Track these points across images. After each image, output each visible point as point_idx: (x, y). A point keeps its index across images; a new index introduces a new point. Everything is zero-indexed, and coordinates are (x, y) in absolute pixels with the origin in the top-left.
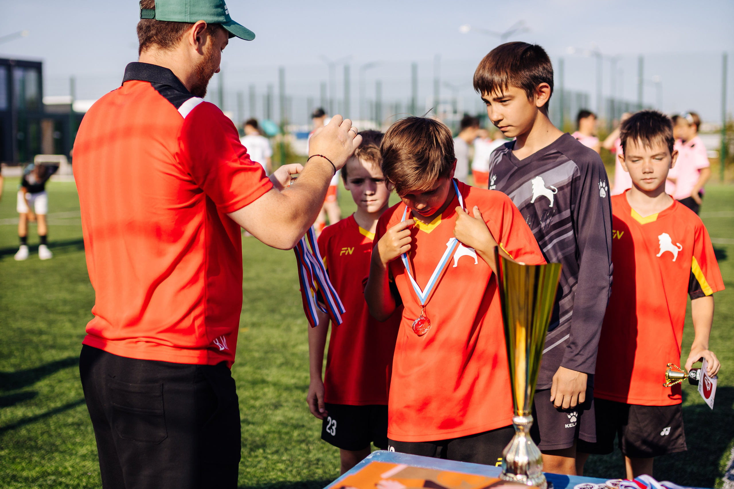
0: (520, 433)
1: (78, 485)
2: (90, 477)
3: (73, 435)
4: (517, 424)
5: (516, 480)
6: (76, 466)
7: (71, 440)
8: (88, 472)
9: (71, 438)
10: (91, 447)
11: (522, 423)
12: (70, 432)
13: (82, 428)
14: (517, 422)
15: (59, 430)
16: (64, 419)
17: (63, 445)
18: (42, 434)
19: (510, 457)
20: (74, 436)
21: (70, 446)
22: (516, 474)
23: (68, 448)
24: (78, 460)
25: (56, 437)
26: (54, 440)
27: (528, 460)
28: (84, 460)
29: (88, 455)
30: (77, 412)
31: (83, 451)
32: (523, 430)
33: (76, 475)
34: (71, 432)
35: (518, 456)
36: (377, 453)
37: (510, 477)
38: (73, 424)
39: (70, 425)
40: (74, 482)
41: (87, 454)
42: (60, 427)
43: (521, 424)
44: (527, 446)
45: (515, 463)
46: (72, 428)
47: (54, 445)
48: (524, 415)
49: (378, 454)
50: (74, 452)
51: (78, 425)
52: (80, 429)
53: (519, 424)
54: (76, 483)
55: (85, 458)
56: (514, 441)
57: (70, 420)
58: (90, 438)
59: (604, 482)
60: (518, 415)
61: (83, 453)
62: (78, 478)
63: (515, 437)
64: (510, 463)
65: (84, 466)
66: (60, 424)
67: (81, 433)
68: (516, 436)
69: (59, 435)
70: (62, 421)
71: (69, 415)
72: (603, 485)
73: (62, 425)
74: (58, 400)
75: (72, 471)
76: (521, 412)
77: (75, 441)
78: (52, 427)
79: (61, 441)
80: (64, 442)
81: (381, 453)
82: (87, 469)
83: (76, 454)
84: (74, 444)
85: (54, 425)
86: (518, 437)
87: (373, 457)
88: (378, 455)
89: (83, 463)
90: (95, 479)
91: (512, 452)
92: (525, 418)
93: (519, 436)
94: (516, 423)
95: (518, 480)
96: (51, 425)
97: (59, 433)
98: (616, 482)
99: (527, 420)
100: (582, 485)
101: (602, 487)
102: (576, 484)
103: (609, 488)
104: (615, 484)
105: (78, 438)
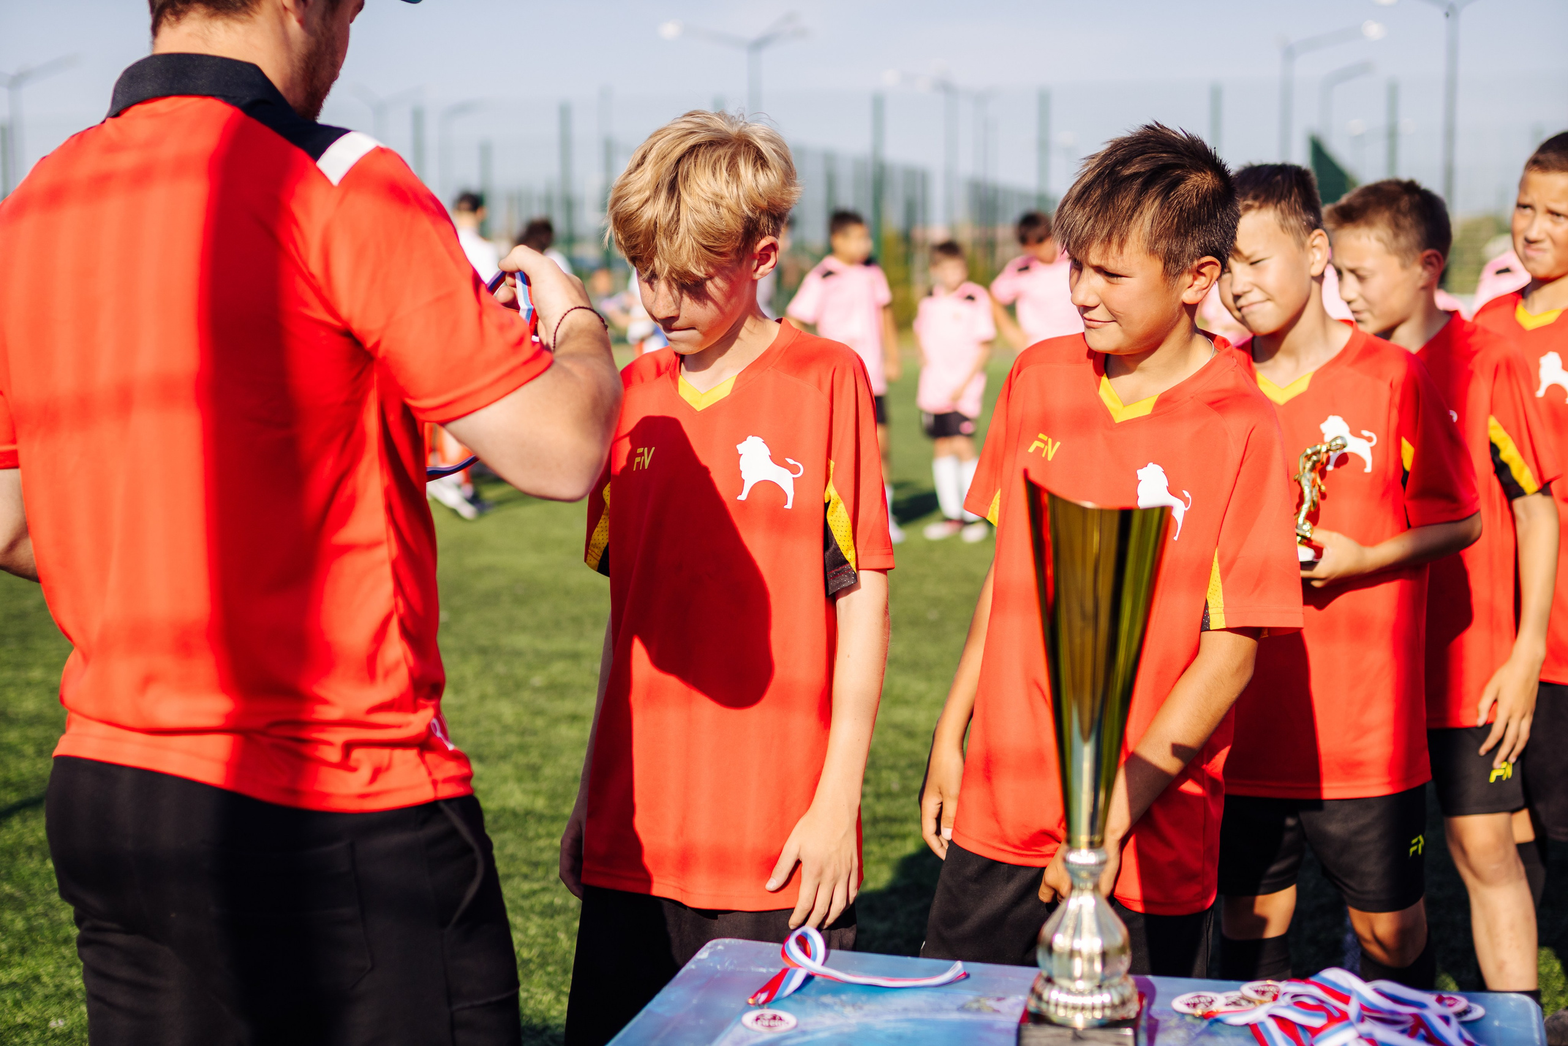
4: (1076, 867)
11: (1086, 865)
14: (1075, 864)
19: (1062, 941)
22: (1074, 978)
27: (1103, 945)
32: (1088, 881)
35: (1080, 938)
43: (1083, 867)
44: (1098, 915)
45: (1073, 952)
48: (1092, 845)
49: (720, 947)
53: (1080, 867)
56: (1068, 905)
59: (1238, 989)
60: (1075, 847)
64: (1062, 953)
72: (1234, 995)
76: (1083, 839)
81: (726, 946)
86: (1078, 897)
87: (710, 954)
88: (721, 949)
91: (1066, 928)
92: (1094, 852)
93: (1080, 894)
98: (1262, 986)
99: (1096, 856)
100: (1188, 997)
101: (1233, 999)
102: (1174, 995)
103: (1249, 1001)
104: (1261, 991)
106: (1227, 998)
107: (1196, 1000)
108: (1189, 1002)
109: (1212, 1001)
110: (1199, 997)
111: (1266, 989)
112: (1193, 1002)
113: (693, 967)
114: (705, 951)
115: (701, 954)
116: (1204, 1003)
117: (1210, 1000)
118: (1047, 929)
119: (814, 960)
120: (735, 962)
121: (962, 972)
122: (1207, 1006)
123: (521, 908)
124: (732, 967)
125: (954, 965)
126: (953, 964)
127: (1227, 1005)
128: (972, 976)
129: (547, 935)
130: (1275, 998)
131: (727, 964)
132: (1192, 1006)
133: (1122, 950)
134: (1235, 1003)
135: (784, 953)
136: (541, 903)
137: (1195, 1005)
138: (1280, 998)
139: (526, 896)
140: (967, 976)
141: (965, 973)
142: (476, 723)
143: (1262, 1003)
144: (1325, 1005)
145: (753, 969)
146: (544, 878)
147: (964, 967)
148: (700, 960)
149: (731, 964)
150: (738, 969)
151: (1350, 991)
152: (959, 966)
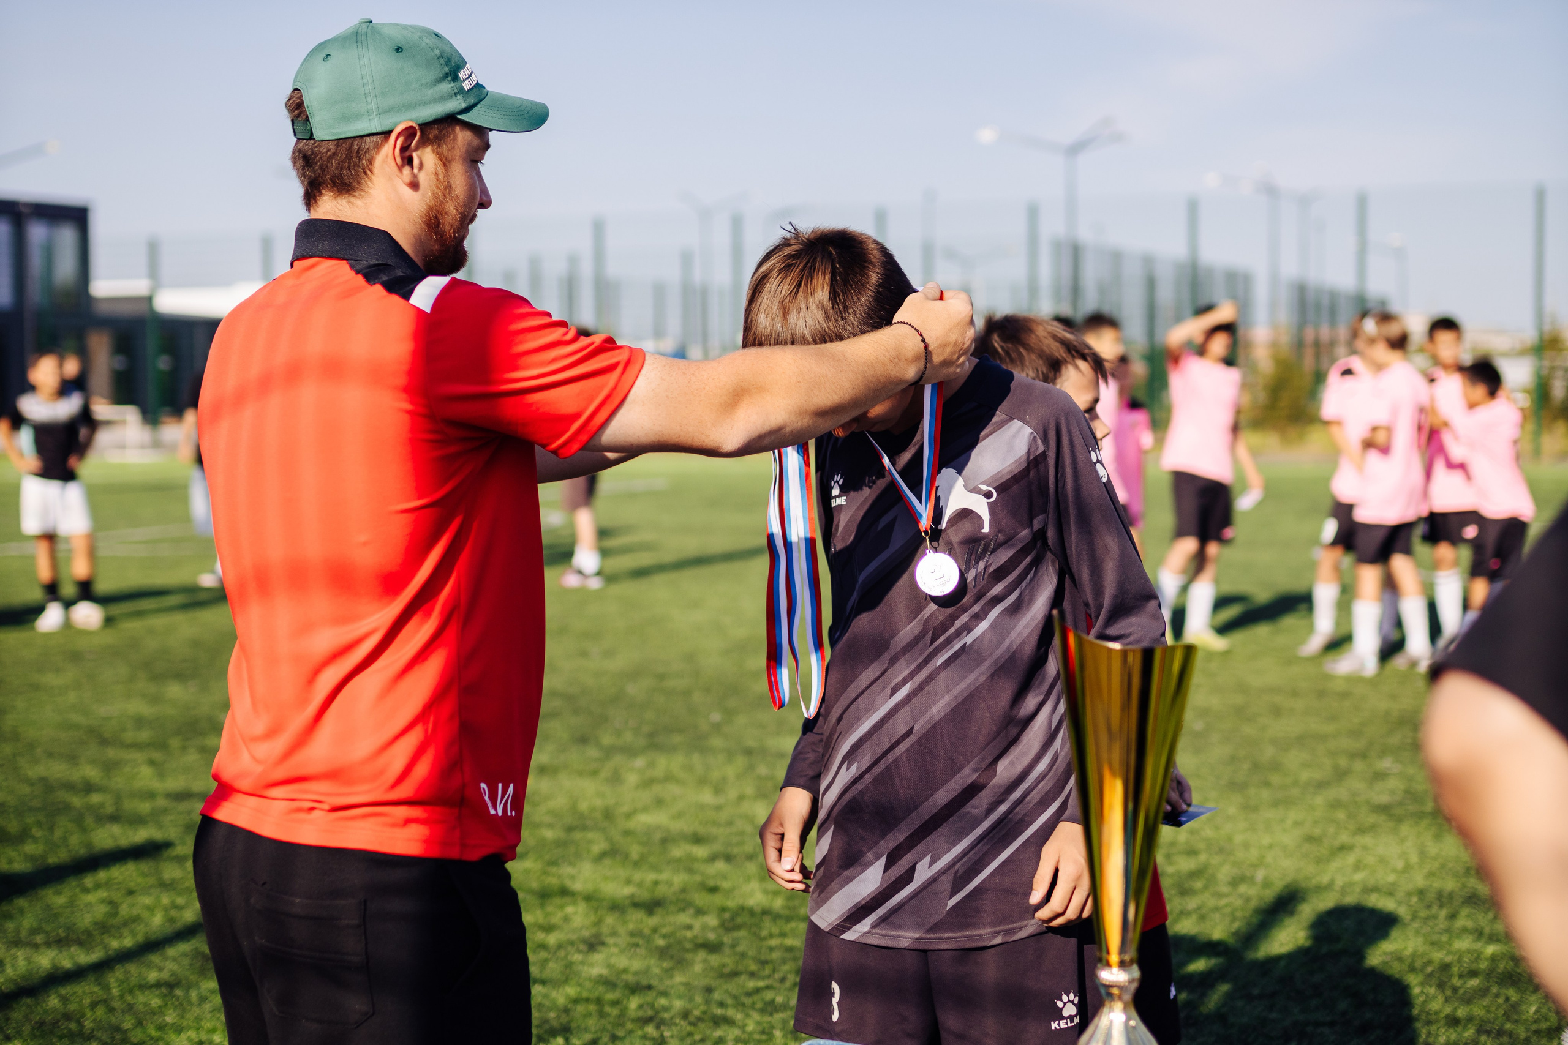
0: (1112, 1003)
3: (160, 1007)
4: (1107, 983)
7: (156, 1017)
9: (154, 1014)
10: (198, 1033)
11: (1117, 982)
12: (152, 1002)
13: (178, 992)
14: (1107, 980)
15: (129, 998)
16: (140, 973)
17: (137, 1030)
18: (93, 1005)
20: (161, 1011)
21: (153, 1033)
23: (149, 1036)
25: (123, 1012)
26: (119, 1019)
30: (166, 959)
32: (1120, 998)
34: (155, 1002)
38: (158, 985)
39: (152, 986)
42: (131, 991)
43: (1114, 984)
44: (1129, 1031)
46: (157, 992)
47: (118, 1029)
48: (1122, 964)
51: (169, 986)
52: (175, 996)
53: (1111, 984)
56: (1100, 1019)
57: (153, 976)
58: (196, 1015)
60: (1108, 965)
63: (1102, 1012)
66: (131, 985)
67: (177, 1003)
68: (1105, 1010)
69: (130, 1008)
70: (136, 977)
71: (150, 966)
73: (134, 986)
74: (126, 932)
76: (1114, 958)
77: (164, 1020)
78: (115, 992)
79: (133, 1021)
80: (139, 1023)
84: (161, 1028)
85: (119, 986)
86: (1109, 1013)
92: (1124, 970)
93: (1111, 1009)
94: (1104, 982)
96: (111, 986)
97: (129, 1004)
99: (1127, 975)
105: (170, 1014)
123: (743, 1005)
129: (763, 1032)
136: (763, 999)
139: (749, 994)
142: (730, 823)
146: (769, 977)
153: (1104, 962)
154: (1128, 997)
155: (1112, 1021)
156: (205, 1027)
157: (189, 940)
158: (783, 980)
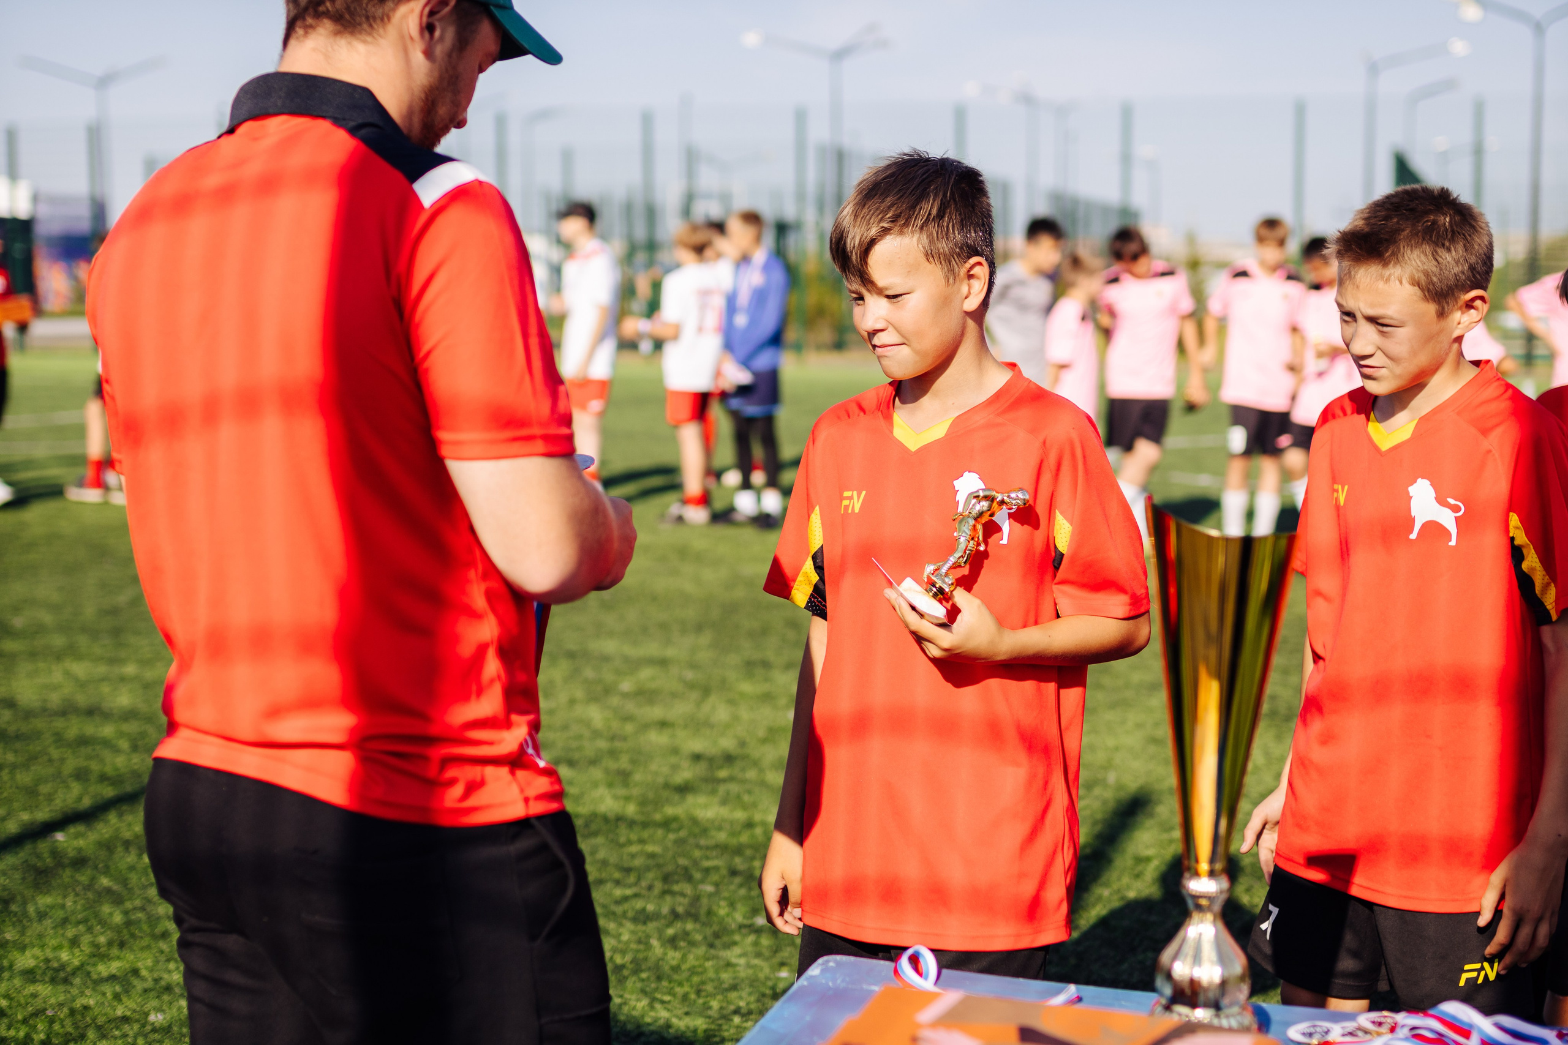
0: (1200, 914)
1: (28, 1036)
2: (52, 1021)
4: (1198, 894)
5: (1196, 1021)
6: (14, 995)
8: (46, 1009)
10: (42, 951)
11: (1208, 893)
13: (14, 907)
14: (1196, 891)
19: (1181, 970)
22: (1194, 1005)
24: (17, 982)
27: (1222, 973)
28: (34, 981)
29: (40, 968)
31: (26, 960)
32: (1209, 909)
33: (20, 1017)
35: (1200, 966)
36: (828, 961)
37: (1180, 1015)
40: (18, 1031)
41: (35, 966)
43: (1206, 895)
44: (1218, 943)
45: (1193, 983)
48: (1212, 874)
49: (831, 964)
50: (5, 963)
52: (12, 912)
53: (1202, 895)
54: (22, 1034)
55: (35, 977)
56: (1187, 930)
58: (37, 931)
59: (1354, 1019)
60: (1197, 874)
61: (26, 966)
62: (25, 1021)
63: (1189, 924)
64: (1182, 981)
65: (34, 996)
67: (14, 919)
68: (1193, 922)
75: (10, 1007)
76: (1204, 866)
77: (4, 938)
81: (838, 963)
82: (41, 1001)
83: (11, 966)
86: (1197, 924)
87: (822, 971)
88: (832, 967)
89: (31, 989)
90: (65, 1023)
91: (1186, 956)
92: (1215, 880)
93: (1199, 920)
94: (1194, 893)
95: (1199, 1021)
98: (1378, 1017)
99: (1217, 884)
100: (1303, 1026)
101: (1350, 1031)
102: (1289, 1024)
103: (1366, 1032)
104: (1378, 1022)
105: (9, 931)
106: (1343, 1028)
107: (1312, 1030)
108: (1305, 1032)
109: (1328, 1031)
110: (1314, 1026)
111: (1383, 1020)
112: (1309, 1031)
113: (805, 983)
114: (817, 967)
115: (813, 970)
116: (1319, 1033)
117: (1326, 1030)
118: (1166, 956)
119: (926, 979)
120: (847, 979)
121: (1076, 996)
122: (1323, 1036)
123: (614, 913)
124: (843, 985)
125: (1067, 989)
126: (1066, 987)
127: (1343, 1035)
128: (1084, 999)
129: (639, 942)
130: (1393, 1030)
131: (839, 981)
132: (1308, 1035)
133: (1242, 978)
134: (1351, 1034)
135: (896, 971)
136: (633, 909)
137: (1310, 1035)
138: (1398, 1030)
139: (618, 902)
140: (1079, 999)
141: (1078, 997)
142: (565, 727)
143: (1379, 1034)
144: (1444, 1039)
145: (865, 987)
146: (636, 884)
147: (1078, 990)
148: (812, 977)
149: (843, 981)
150: (850, 986)
151: (1471, 1026)
152: (1072, 989)
153: (1193, 871)
154: (1217, 907)
155: (1200, 934)
156: (50, 944)
157: (17, 853)
158: (650, 888)
